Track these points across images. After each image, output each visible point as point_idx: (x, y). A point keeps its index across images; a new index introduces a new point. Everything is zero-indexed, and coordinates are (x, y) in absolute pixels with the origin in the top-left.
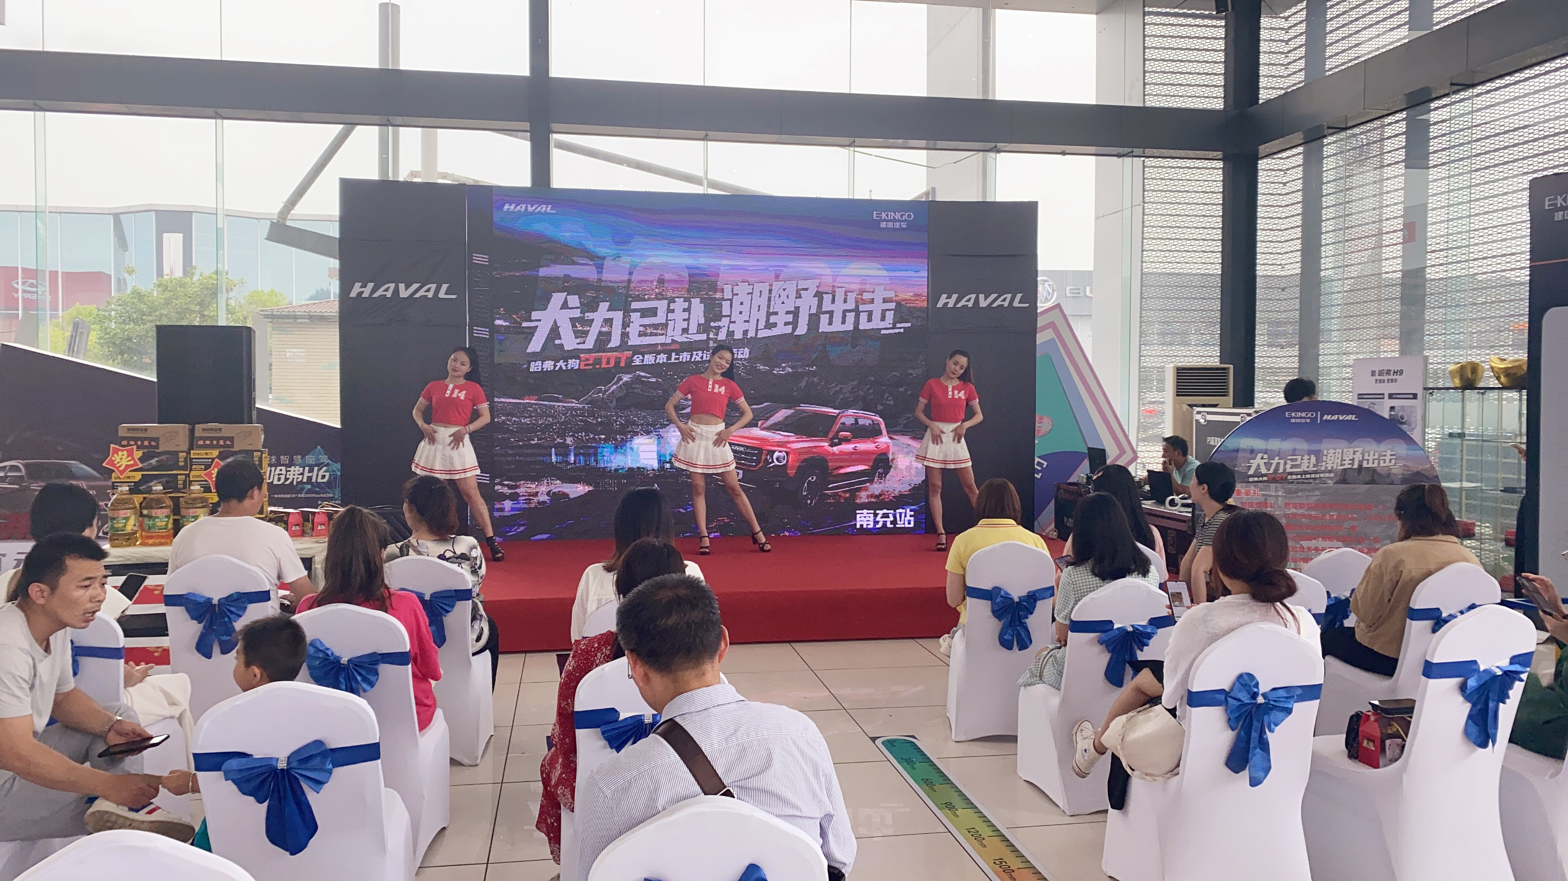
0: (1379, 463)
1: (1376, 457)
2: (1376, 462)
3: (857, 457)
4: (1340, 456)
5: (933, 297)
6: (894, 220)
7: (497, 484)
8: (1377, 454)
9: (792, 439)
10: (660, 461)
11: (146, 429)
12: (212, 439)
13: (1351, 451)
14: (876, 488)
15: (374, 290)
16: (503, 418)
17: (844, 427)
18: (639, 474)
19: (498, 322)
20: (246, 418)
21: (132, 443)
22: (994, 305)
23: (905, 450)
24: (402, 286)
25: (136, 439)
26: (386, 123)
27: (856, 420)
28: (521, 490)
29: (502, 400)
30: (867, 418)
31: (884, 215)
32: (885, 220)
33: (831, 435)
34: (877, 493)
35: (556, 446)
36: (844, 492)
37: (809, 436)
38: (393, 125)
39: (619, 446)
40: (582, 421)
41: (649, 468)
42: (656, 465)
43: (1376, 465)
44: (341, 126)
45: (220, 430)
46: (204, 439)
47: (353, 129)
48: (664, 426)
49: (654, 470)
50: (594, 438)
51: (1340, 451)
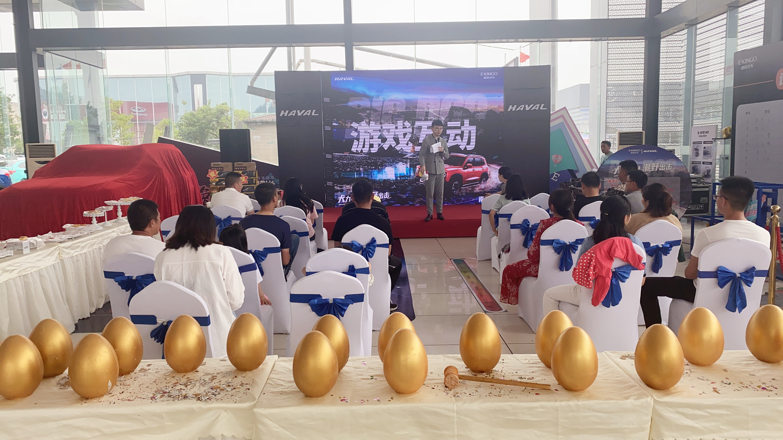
0: (665, 169)
1: (664, 166)
2: (664, 168)
3: (474, 174)
4: (650, 166)
5: (506, 107)
6: (490, 76)
7: (335, 186)
8: (665, 165)
9: (447, 167)
10: (396, 177)
11: (219, 164)
12: (240, 167)
13: (655, 164)
14: (483, 186)
15: (288, 113)
16: (337, 161)
17: (469, 162)
18: (388, 182)
19: (334, 124)
20: (249, 161)
21: (215, 169)
22: (532, 109)
23: (495, 170)
24: (298, 111)
25: (216, 168)
26: (290, 45)
27: (474, 159)
28: (344, 188)
29: (336, 154)
30: (478, 158)
31: (485, 74)
32: (486, 76)
33: (463, 165)
34: (483, 188)
35: (357, 171)
36: (469, 188)
37: (454, 166)
38: (292, 47)
39: (380, 171)
40: (365, 161)
41: (392, 179)
42: (394, 179)
43: (664, 169)
44: (271, 48)
45: (242, 164)
46: (237, 167)
47: (276, 49)
48: (397, 163)
49: (393, 180)
50: (370, 168)
51: (650, 164)
